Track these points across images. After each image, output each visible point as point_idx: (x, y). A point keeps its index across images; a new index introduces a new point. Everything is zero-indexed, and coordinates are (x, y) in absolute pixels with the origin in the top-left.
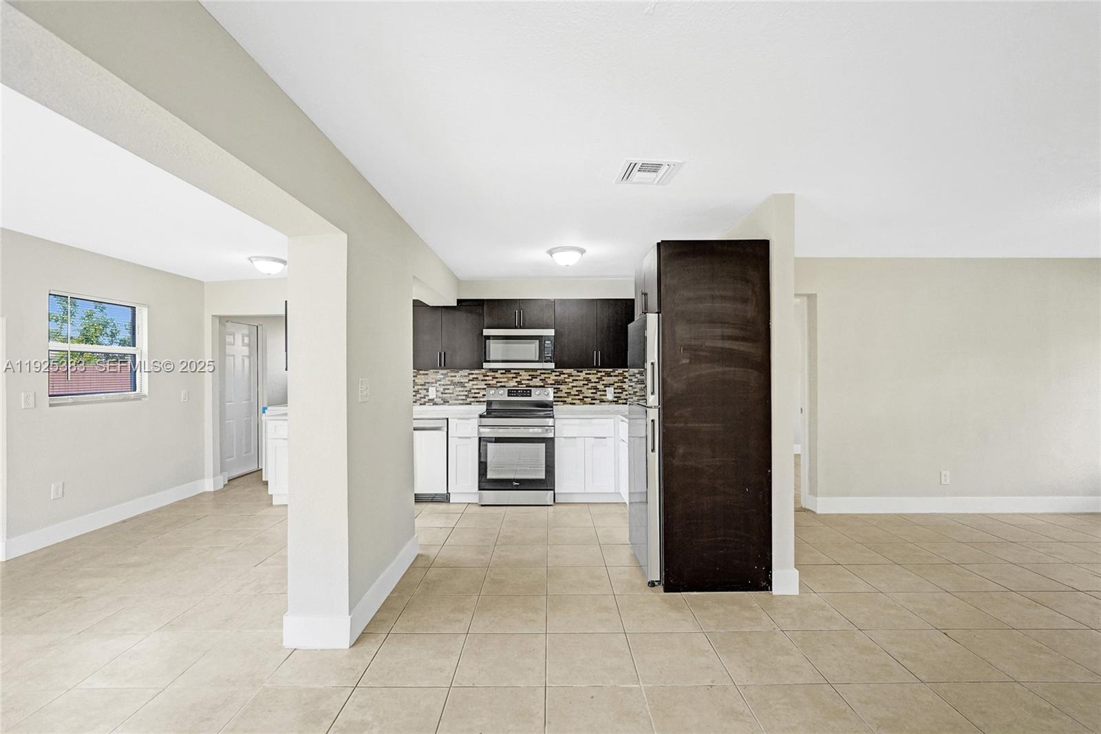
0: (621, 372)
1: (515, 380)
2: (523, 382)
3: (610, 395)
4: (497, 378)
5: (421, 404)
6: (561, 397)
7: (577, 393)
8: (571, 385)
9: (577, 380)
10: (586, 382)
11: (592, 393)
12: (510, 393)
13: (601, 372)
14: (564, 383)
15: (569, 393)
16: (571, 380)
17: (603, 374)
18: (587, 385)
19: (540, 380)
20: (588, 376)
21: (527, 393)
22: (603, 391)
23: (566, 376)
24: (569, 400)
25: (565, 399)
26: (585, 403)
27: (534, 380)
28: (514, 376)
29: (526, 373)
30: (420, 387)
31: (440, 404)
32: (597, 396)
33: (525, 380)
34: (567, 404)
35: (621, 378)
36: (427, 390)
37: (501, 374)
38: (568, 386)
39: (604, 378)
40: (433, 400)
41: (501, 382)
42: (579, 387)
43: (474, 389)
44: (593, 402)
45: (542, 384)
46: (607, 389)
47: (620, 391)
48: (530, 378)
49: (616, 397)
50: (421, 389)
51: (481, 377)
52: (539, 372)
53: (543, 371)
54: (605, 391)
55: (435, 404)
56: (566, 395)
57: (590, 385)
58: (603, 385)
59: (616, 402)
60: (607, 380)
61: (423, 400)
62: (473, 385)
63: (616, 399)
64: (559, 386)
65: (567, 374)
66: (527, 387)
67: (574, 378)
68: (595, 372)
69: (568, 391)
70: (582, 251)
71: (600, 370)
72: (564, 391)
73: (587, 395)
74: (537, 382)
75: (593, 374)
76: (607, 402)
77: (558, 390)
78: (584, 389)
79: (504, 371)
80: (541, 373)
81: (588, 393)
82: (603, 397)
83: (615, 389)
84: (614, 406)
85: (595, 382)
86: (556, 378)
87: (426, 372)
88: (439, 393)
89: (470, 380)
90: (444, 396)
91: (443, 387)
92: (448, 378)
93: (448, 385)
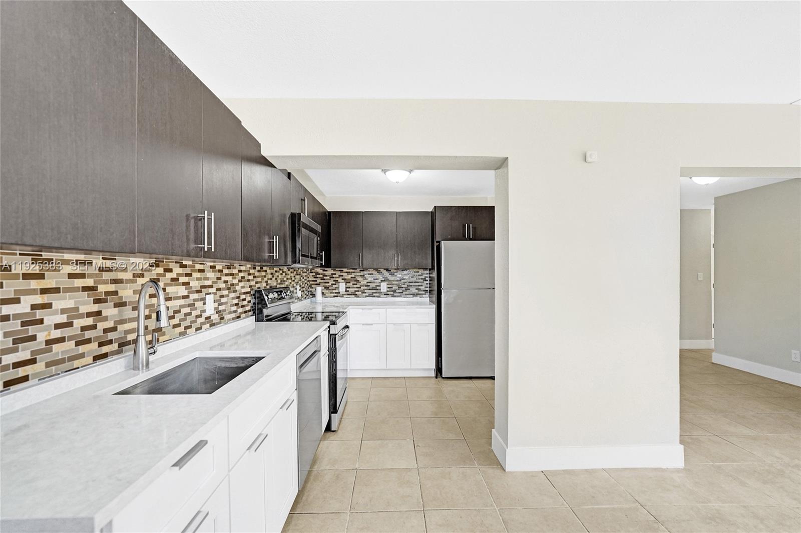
3: (299, 294)
5: (197, 329)
16: (286, 279)
22: (296, 289)
30: (196, 296)
31: (220, 323)
36: (203, 299)
37: (257, 271)
38: (286, 286)
40: (209, 317)
43: (242, 294)
45: (276, 284)
48: (271, 276)
50: (197, 300)
51: (246, 276)
55: (212, 325)
61: (199, 320)
62: (241, 287)
79: (259, 269)
87: (201, 267)
88: (216, 304)
89: (240, 281)
90: (221, 308)
91: (219, 293)
92: (224, 278)
93: (224, 289)
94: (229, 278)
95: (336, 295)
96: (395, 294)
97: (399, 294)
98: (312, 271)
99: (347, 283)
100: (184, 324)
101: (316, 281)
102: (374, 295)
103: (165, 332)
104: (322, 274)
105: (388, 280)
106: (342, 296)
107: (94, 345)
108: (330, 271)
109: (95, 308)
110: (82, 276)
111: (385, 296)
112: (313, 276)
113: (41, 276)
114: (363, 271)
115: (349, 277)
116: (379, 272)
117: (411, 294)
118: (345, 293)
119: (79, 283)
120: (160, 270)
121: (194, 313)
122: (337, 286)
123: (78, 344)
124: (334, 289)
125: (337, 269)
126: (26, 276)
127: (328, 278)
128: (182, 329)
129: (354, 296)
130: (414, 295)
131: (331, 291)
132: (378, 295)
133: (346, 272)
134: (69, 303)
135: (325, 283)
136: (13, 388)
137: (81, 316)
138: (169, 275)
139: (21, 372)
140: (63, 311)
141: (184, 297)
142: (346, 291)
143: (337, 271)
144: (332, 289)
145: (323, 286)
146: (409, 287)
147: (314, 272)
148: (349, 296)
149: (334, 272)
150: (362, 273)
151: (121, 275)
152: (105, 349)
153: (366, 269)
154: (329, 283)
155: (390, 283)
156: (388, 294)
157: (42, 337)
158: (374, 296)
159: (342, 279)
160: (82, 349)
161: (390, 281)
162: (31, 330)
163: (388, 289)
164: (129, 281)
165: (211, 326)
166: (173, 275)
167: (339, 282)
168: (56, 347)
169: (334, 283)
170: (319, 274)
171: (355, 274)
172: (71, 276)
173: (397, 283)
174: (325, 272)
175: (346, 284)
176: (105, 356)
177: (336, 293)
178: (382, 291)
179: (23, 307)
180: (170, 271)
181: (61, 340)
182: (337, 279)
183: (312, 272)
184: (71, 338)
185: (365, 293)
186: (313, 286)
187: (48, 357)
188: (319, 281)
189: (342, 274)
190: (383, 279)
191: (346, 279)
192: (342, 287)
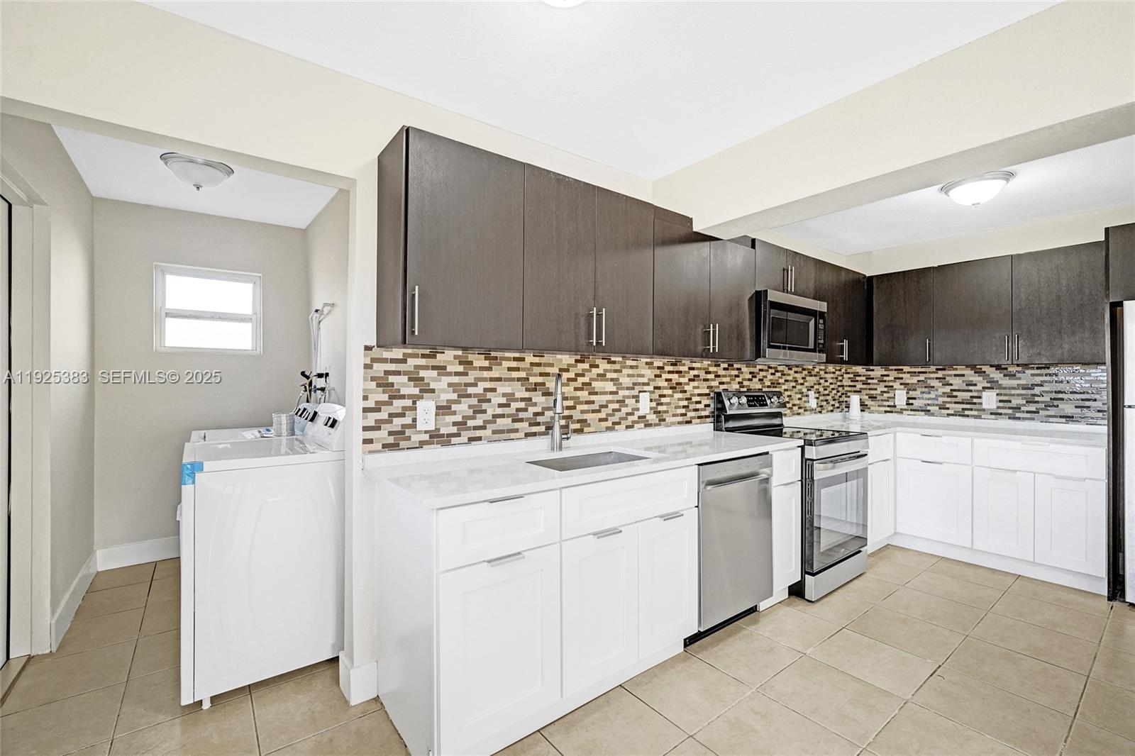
0: (818, 370)
1: (737, 380)
3: (811, 401)
4: (719, 376)
5: (628, 427)
7: (788, 400)
8: (784, 387)
9: (788, 381)
10: (795, 384)
11: (799, 399)
12: (749, 401)
14: (777, 384)
16: (783, 381)
17: (806, 373)
19: (760, 380)
20: (796, 375)
22: (807, 396)
23: (781, 375)
26: (794, 414)
30: (627, 393)
31: (656, 425)
32: (802, 403)
33: (746, 380)
35: (818, 378)
36: (636, 398)
39: (807, 378)
40: (644, 417)
41: (724, 384)
42: (790, 391)
43: (694, 395)
44: (800, 411)
45: (761, 387)
46: (809, 393)
47: (818, 396)
50: (628, 397)
51: (702, 375)
55: (648, 425)
57: (797, 388)
58: (806, 387)
61: (631, 418)
62: (694, 388)
65: (780, 372)
67: (787, 378)
73: (795, 402)
74: (757, 383)
75: (800, 373)
76: (809, 410)
78: (794, 394)
82: (806, 405)
83: (814, 393)
84: (814, 416)
85: (801, 384)
87: (634, 363)
88: (654, 404)
89: (690, 380)
90: (660, 408)
91: (658, 392)
92: (665, 376)
93: (665, 388)
94: (675, 377)
95: (888, 409)
96: (1018, 415)
97: (1028, 415)
98: (849, 371)
99: (909, 390)
100: (611, 420)
101: (855, 386)
102: (967, 413)
103: (589, 424)
104: (864, 376)
105: (1001, 387)
106: (901, 412)
107: (526, 424)
108: (878, 371)
109: (527, 395)
110: (517, 369)
111: (993, 417)
112: (849, 378)
113: (489, 369)
114: (944, 369)
115: (914, 380)
116: (980, 372)
117: (1061, 417)
118: (906, 407)
119: (515, 374)
120: (586, 366)
121: (624, 410)
122: (891, 395)
123: (514, 421)
124: (885, 401)
125: (891, 368)
126: (482, 369)
127: (875, 381)
128: (609, 424)
129: (923, 413)
130: (1069, 418)
131: (880, 403)
132: (975, 413)
133: (908, 373)
134: (509, 390)
135: (870, 389)
136: (473, 443)
137: (516, 400)
138: (595, 371)
139: (478, 434)
140: (504, 395)
141: (611, 393)
142: (907, 404)
143: (892, 370)
144: (882, 400)
145: (867, 395)
146: (1055, 403)
147: (852, 373)
148: (913, 413)
149: (886, 373)
150: (940, 374)
151: (548, 370)
152: (535, 429)
153: (951, 367)
154: (876, 389)
155: (1003, 392)
156: (1001, 414)
157: (490, 412)
158: (968, 416)
159: (901, 384)
160: (517, 425)
161: (1005, 388)
162: (484, 406)
163: (1001, 404)
165: (646, 426)
166: (600, 371)
167: (895, 389)
168: (498, 420)
169: (886, 389)
170: (860, 376)
171: (927, 375)
172: (510, 369)
173: (1024, 392)
174: (869, 373)
175: (907, 393)
176: (534, 434)
177: (888, 406)
178: (984, 406)
179: (479, 390)
180: (597, 366)
181: (502, 416)
182: (891, 384)
183: (849, 373)
184: (509, 416)
185: (948, 409)
186: (849, 394)
187: (494, 426)
188: (859, 386)
189: (901, 376)
190: (989, 385)
191: (908, 384)
192: (901, 397)
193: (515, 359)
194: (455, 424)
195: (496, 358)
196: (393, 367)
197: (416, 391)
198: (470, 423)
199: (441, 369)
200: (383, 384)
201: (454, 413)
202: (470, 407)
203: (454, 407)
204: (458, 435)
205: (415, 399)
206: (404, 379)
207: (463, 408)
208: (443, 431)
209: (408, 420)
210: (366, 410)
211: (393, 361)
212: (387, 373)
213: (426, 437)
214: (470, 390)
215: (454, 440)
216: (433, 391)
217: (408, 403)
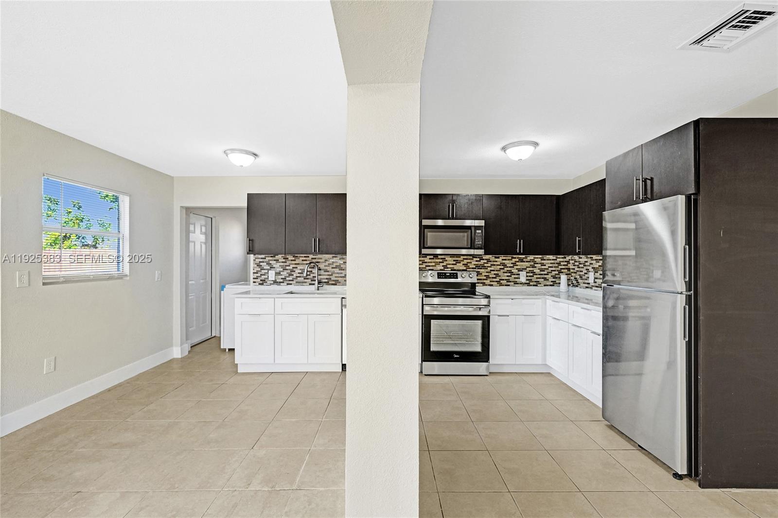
0: (532, 258)
1: (441, 264)
2: (448, 266)
3: (523, 278)
4: (426, 262)
6: (481, 279)
7: (494, 276)
8: (489, 269)
9: (495, 265)
10: (502, 267)
11: (507, 276)
12: (440, 276)
13: (515, 258)
14: (483, 267)
15: (488, 277)
16: (489, 265)
17: (517, 260)
18: (504, 269)
19: (463, 264)
20: (504, 261)
21: (454, 276)
22: (517, 274)
23: (486, 261)
24: (487, 282)
25: (485, 281)
26: (501, 285)
27: (457, 264)
28: (441, 261)
29: (451, 259)
32: (512, 279)
33: (450, 264)
34: (487, 285)
35: (532, 263)
37: (430, 259)
38: (486, 270)
39: (517, 263)
41: (429, 266)
42: (497, 271)
44: (509, 283)
45: (465, 268)
46: (520, 272)
47: (532, 274)
48: (455, 263)
49: (528, 280)
52: (462, 257)
53: (465, 257)
54: (519, 274)
56: (485, 278)
57: (506, 269)
58: (517, 269)
59: (528, 285)
60: (521, 265)
63: (528, 282)
64: (479, 270)
65: (486, 259)
66: (452, 270)
67: (492, 263)
68: (510, 258)
69: (487, 274)
70: (536, 144)
71: (514, 256)
72: (483, 274)
73: (503, 278)
74: (460, 266)
75: (508, 260)
76: (520, 284)
77: (478, 274)
78: (500, 273)
79: (432, 257)
80: (464, 259)
81: (504, 276)
82: (516, 280)
83: (527, 273)
84: (526, 288)
85: (510, 267)
86: (477, 263)
99: (595, 272)
101: (574, 269)
104: (578, 262)
106: (591, 287)
107: (309, 280)
109: (310, 270)
110: (306, 260)
113: (295, 260)
115: (597, 265)
118: (593, 284)
119: (305, 262)
122: (588, 275)
124: (586, 279)
125: (586, 257)
126: (291, 260)
131: (584, 281)
133: (594, 260)
134: (302, 268)
136: (289, 285)
137: (306, 271)
139: (290, 282)
140: (300, 269)
142: (594, 282)
144: (584, 279)
147: (573, 260)
148: (596, 288)
149: (586, 260)
154: (582, 271)
157: (295, 275)
159: (592, 268)
160: (306, 280)
162: (293, 273)
164: (323, 262)
167: (590, 272)
168: (298, 278)
169: (586, 271)
170: (576, 262)
172: (303, 260)
174: (580, 260)
175: (594, 274)
177: (587, 284)
179: (291, 267)
182: (588, 268)
184: (302, 277)
187: (297, 280)
188: (577, 269)
189: (592, 262)
191: (595, 268)
192: (592, 277)
193: (305, 257)
194: (282, 279)
195: (297, 257)
196: (261, 260)
197: (269, 268)
198: (287, 279)
199: (277, 261)
200: (259, 265)
201: (282, 275)
202: (287, 273)
203: (281, 273)
204: (283, 282)
205: (268, 270)
206: (265, 264)
207: (285, 273)
208: (278, 281)
209: (267, 277)
210: (254, 273)
211: (262, 258)
212: (260, 262)
213: (272, 282)
214: (287, 268)
215: (281, 284)
216: (274, 268)
217: (266, 271)
